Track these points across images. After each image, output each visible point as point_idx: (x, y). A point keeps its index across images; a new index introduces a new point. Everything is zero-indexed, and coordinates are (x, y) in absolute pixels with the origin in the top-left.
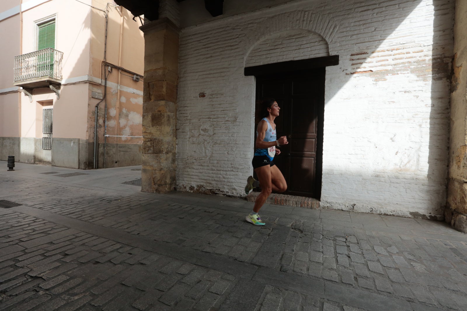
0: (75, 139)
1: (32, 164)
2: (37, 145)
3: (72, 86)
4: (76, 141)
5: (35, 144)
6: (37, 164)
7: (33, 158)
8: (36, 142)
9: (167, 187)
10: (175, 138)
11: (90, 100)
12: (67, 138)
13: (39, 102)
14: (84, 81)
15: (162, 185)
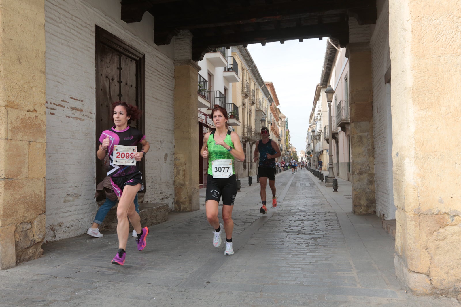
9: (362, 208)
10: (371, 159)
15: (357, 206)
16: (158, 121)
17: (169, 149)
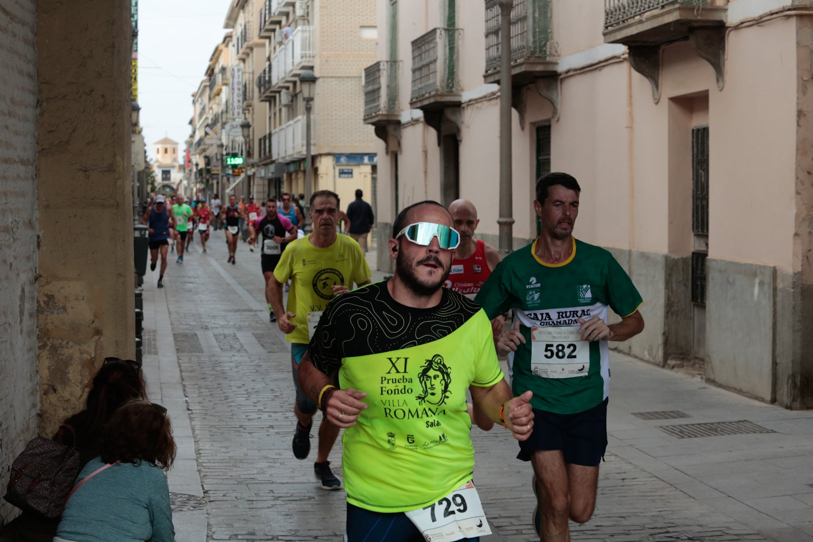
0: (765, 267)
1: (658, 365)
2: (674, 285)
3: (755, 28)
4: (768, 279)
5: (668, 283)
6: (673, 367)
7: (660, 340)
8: (670, 275)
11: (804, 94)
12: (745, 265)
13: (676, 100)
14: (782, 11)
16: (7, 127)
17: (29, 258)
